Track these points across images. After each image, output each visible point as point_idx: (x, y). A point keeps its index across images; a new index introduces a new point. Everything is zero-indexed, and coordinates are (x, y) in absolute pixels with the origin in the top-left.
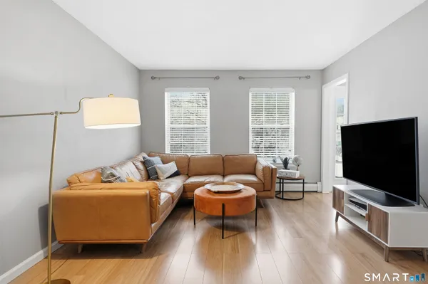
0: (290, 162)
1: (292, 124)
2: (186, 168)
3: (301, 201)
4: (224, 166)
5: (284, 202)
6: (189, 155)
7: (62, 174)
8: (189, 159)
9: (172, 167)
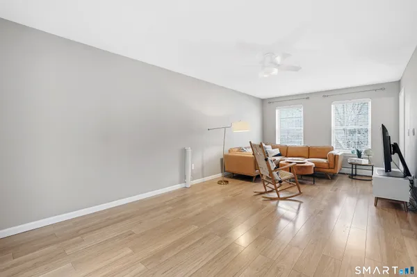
0: (362, 153)
1: (369, 127)
2: (285, 152)
3: (370, 182)
4: (309, 152)
5: (354, 181)
6: (288, 145)
7: (227, 149)
8: (288, 147)
9: (277, 151)
